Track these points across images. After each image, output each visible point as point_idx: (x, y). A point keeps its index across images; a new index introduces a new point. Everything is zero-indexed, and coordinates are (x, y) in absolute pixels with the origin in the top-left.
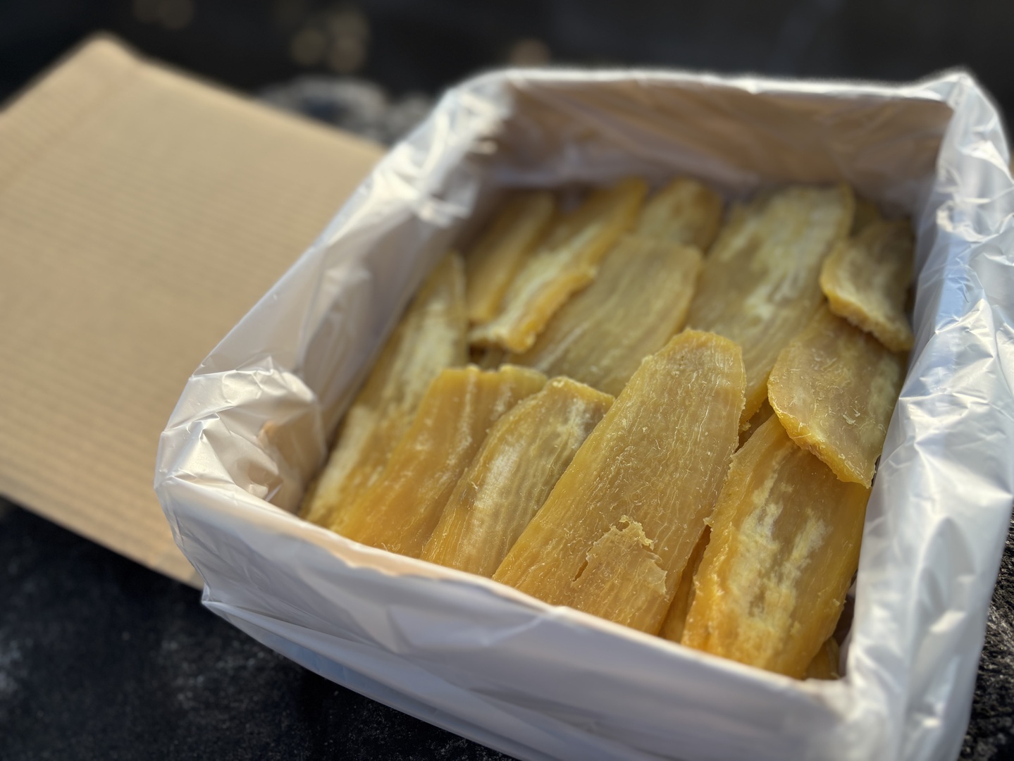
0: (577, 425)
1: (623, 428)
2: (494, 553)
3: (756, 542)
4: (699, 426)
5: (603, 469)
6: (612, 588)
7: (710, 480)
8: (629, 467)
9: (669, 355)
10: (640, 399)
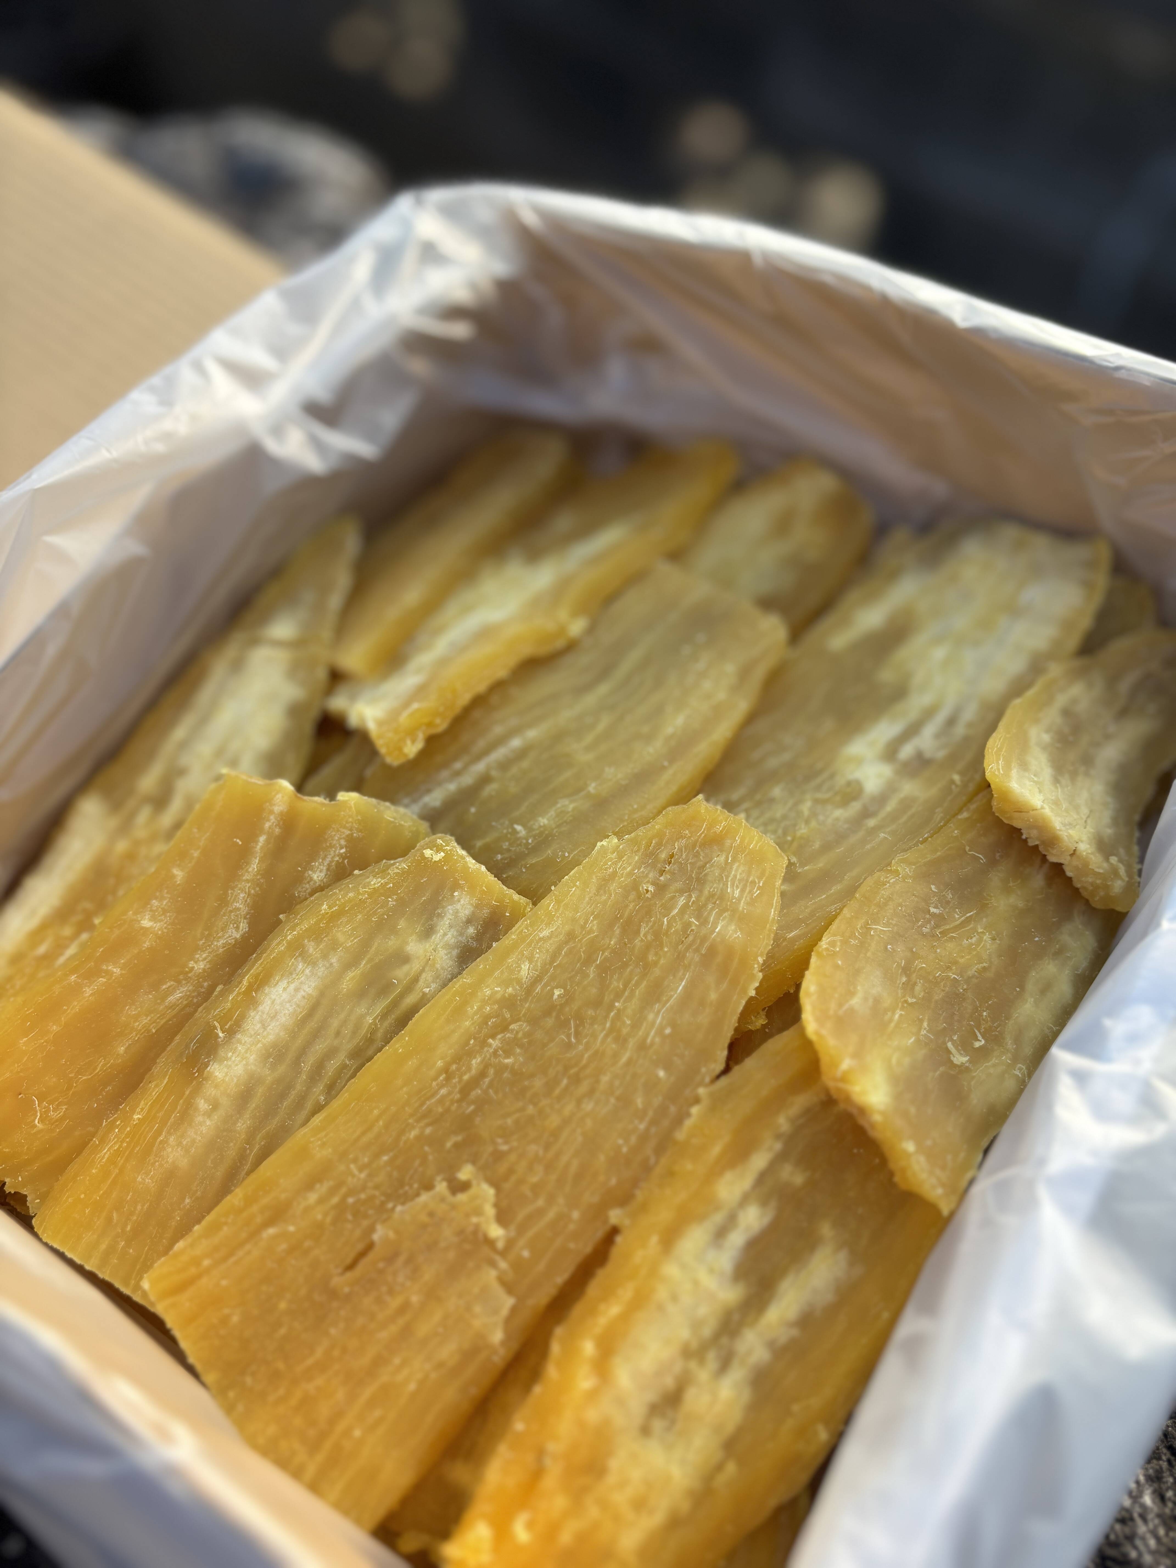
0: (447, 946)
1: (519, 981)
2: (220, 1173)
3: (696, 1283)
4: (659, 1012)
5: (457, 1059)
6: (404, 1308)
7: (647, 1129)
8: (506, 1067)
9: (648, 845)
10: (567, 928)
